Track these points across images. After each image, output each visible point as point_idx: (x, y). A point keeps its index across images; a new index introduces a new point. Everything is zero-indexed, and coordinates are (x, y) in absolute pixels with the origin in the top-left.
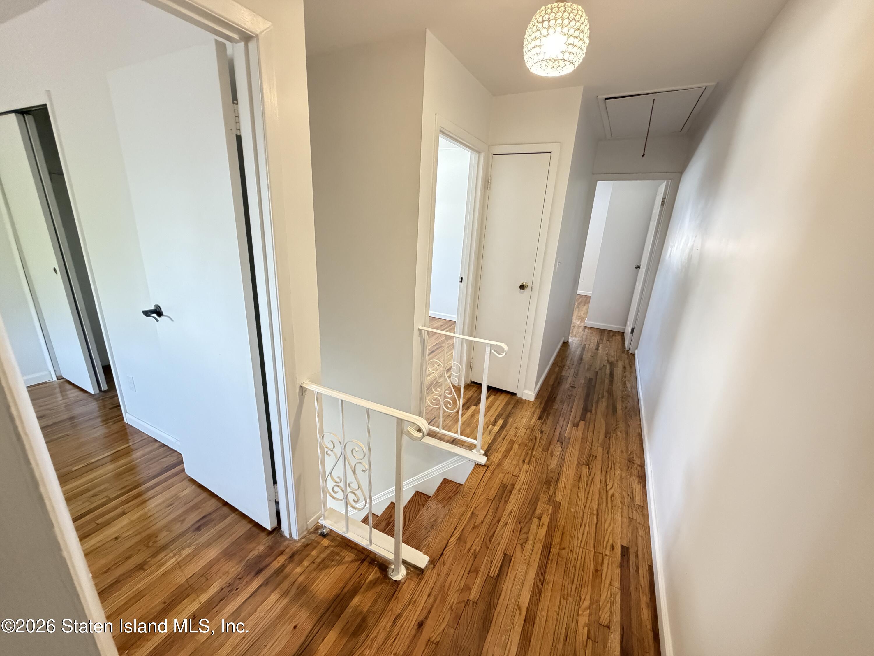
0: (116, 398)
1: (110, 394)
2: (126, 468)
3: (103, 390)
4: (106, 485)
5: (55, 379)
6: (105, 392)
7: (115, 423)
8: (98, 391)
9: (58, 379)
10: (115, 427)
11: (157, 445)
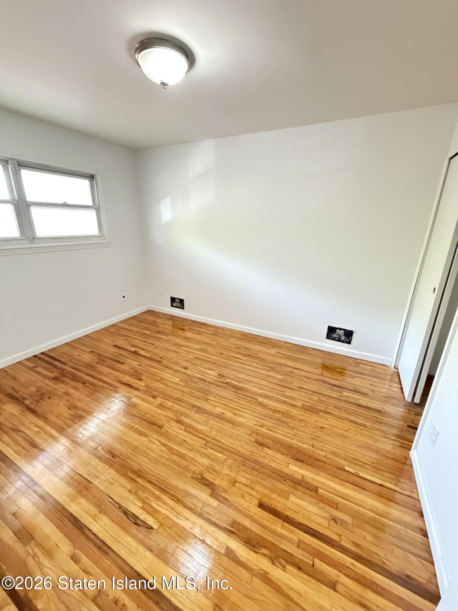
0: (419, 417)
1: (417, 410)
2: (374, 519)
3: (414, 402)
4: (348, 519)
5: (393, 366)
6: (416, 404)
7: (401, 447)
8: (410, 400)
9: (394, 367)
10: (399, 452)
11: (419, 523)
